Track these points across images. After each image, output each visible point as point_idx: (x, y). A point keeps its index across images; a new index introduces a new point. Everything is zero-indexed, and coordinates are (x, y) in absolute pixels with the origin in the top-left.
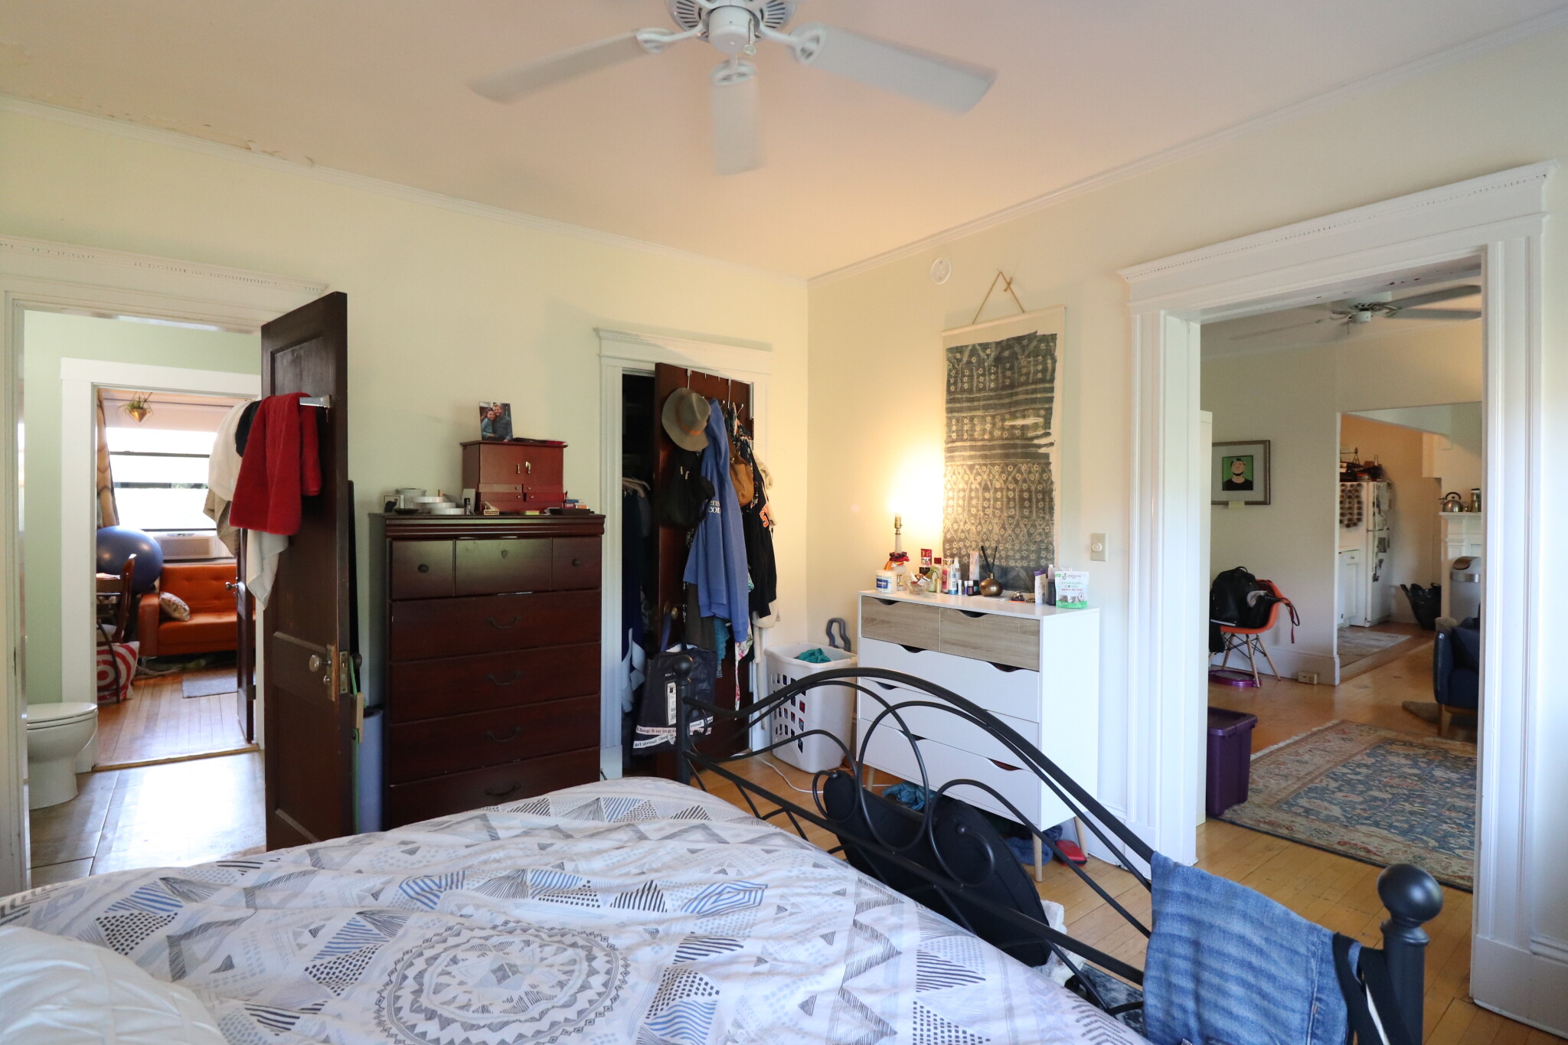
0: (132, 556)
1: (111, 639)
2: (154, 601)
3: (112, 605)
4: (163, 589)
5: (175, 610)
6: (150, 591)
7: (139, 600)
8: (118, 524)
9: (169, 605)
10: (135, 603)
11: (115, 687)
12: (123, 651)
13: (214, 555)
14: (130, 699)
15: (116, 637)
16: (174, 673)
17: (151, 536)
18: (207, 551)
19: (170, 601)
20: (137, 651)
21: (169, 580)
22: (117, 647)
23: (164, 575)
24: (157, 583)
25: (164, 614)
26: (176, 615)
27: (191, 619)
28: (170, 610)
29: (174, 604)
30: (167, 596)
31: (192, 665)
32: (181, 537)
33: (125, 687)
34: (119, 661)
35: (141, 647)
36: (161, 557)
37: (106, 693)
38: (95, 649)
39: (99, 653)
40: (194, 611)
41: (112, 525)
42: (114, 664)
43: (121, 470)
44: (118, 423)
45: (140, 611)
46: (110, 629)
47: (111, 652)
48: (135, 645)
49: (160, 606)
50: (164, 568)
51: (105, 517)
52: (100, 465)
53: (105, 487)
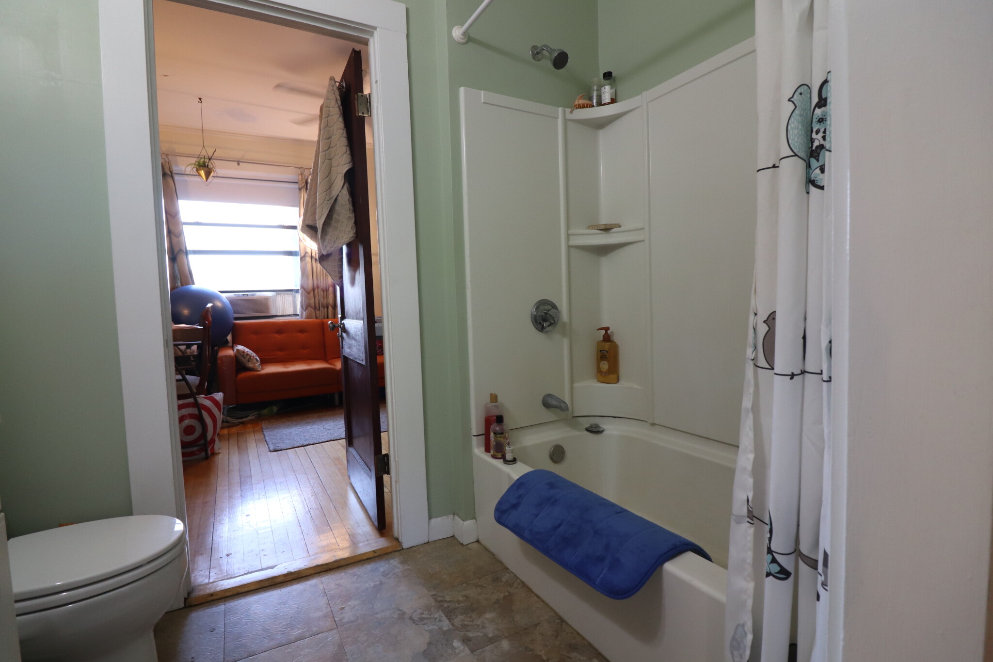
0: (208, 306)
1: (195, 391)
2: (230, 352)
3: (194, 356)
4: (235, 342)
5: (249, 361)
6: (225, 344)
7: (217, 352)
8: (194, 284)
9: (243, 356)
10: (215, 354)
11: (202, 442)
12: (208, 403)
13: (273, 313)
14: (219, 453)
15: (200, 390)
16: (252, 420)
17: (224, 295)
18: (267, 310)
19: (244, 352)
20: (221, 403)
21: (239, 334)
22: (202, 400)
23: (235, 330)
24: (229, 338)
25: (239, 364)
26: (250, 365)
27: (262, 369)
28: (244, 361)
29: (247, 355)
30: (240, 347)
31: (265, 412)
32: (245, 297)
33: (213, 441)
34: (205, 415)
35: (225, 398)
36: (232, 314)
37: (195, 449)
38: (176, 403)
39: (180, 407)
40: (264, 362)
41: (188, 284)
42: (200, 418)
43: (191, 238)
44: (188, 197)
45: (219, 362)
46: (193, 379)
47: (196, 405)
48: (219, 396)
49: (236, 356)
50: (235, 324)
51: (179, 277)
52: (172, 228)
53: (181, 251)
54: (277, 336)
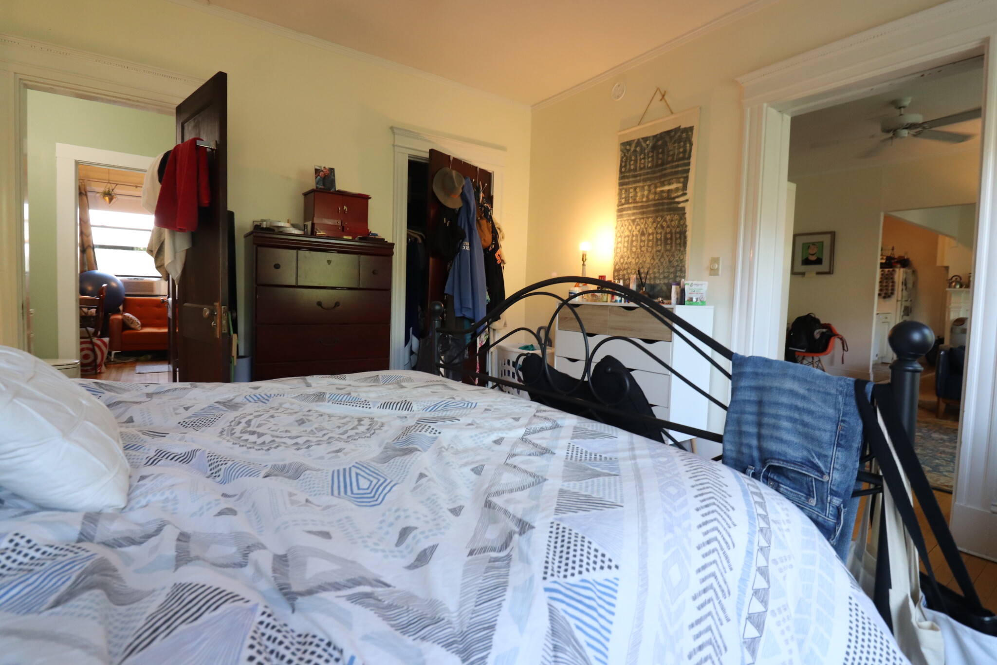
0: (104, 285)
1: (92, 335)
2: (120, 317)
3: (93, 317)
4: (125, 311)
5: (132, 323)
6: (118, 312)
7: (109, 316)
8: (97, 269)
9: (128, 320)
10: (106, 317)
11: (94, 364)
12: (99, 342)
13: (157, 293)
14: (103, 373)
15: (95, 334)
16: (131, 362)
17: (118, 279)
18: (152, 290)
19: (128, 317)
20: (108, 343)
21: (128, 306)
22: (95, 340)
23: (125, 303)
24: (121, 308)
25: (125, 325)
26: (133, 326)
27: (141, 329)
28: (129, 323)
29: (131, 319)
30: (127, 314)
31: (142, 358)
32: (136, 281)
33: (100, 365)
34: (97, 349)
35: (110, 341)
36: (124, 292)
37: (89, 368)
38: (79, 340)
39: (82, 343)
40: (143, 326)
41: (93, 269)
42: (93, 350)
43: (97, 237)
44: (97, 207)
45: (110, 322)
46: (91, 330)
47: (91, 343)
48: (106, 340)
49: (123, 320)
50: (125, 299)
51: (87, 263)
52: (84, 231)
53: (89, 246)
54: (157, 309)
